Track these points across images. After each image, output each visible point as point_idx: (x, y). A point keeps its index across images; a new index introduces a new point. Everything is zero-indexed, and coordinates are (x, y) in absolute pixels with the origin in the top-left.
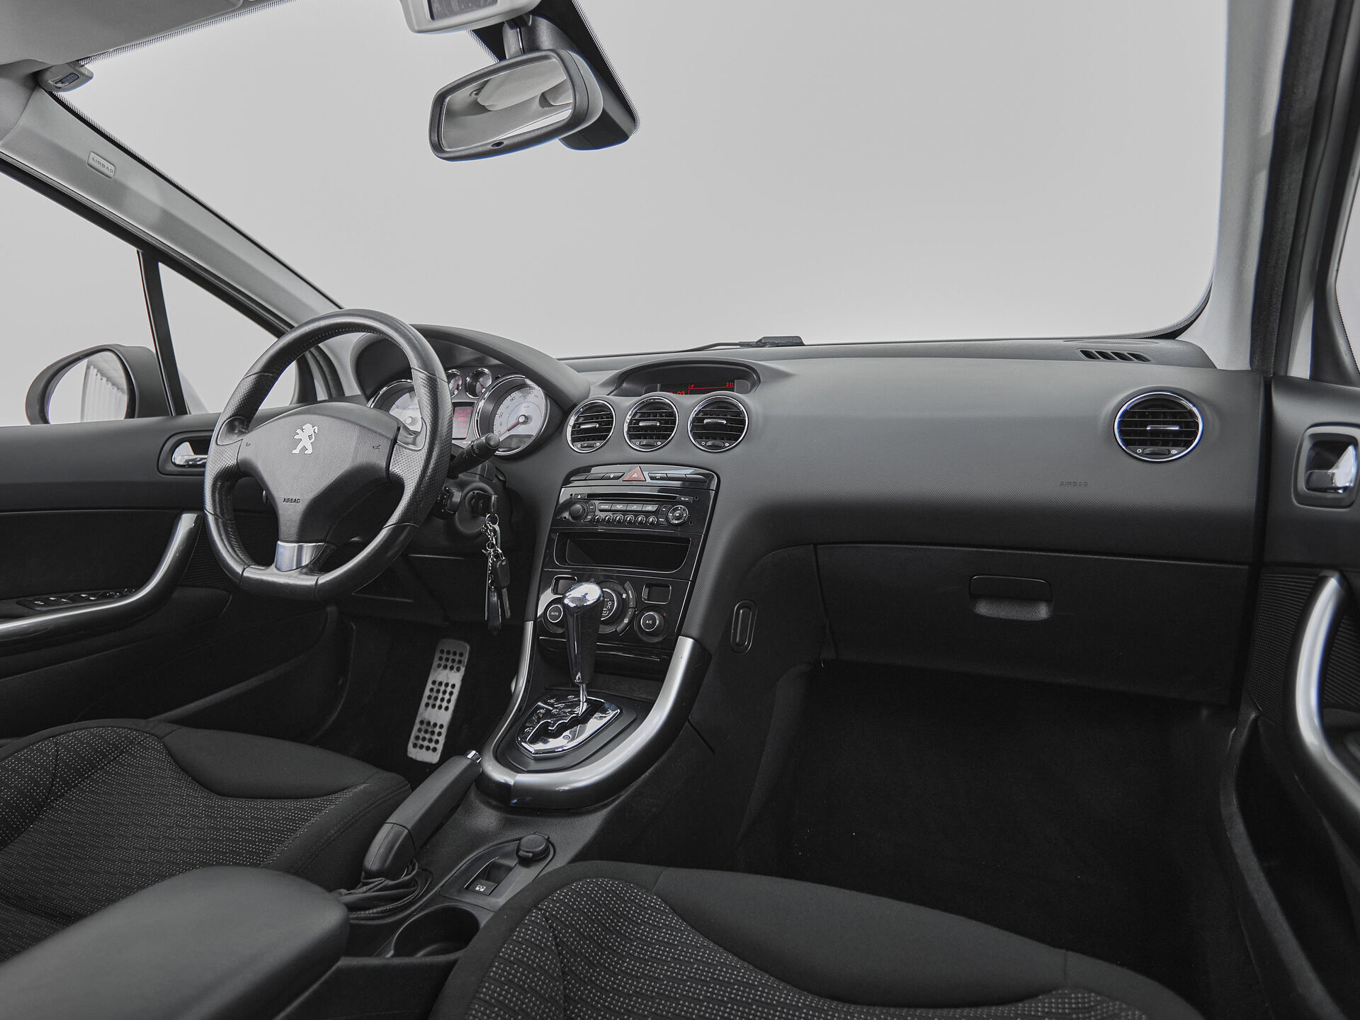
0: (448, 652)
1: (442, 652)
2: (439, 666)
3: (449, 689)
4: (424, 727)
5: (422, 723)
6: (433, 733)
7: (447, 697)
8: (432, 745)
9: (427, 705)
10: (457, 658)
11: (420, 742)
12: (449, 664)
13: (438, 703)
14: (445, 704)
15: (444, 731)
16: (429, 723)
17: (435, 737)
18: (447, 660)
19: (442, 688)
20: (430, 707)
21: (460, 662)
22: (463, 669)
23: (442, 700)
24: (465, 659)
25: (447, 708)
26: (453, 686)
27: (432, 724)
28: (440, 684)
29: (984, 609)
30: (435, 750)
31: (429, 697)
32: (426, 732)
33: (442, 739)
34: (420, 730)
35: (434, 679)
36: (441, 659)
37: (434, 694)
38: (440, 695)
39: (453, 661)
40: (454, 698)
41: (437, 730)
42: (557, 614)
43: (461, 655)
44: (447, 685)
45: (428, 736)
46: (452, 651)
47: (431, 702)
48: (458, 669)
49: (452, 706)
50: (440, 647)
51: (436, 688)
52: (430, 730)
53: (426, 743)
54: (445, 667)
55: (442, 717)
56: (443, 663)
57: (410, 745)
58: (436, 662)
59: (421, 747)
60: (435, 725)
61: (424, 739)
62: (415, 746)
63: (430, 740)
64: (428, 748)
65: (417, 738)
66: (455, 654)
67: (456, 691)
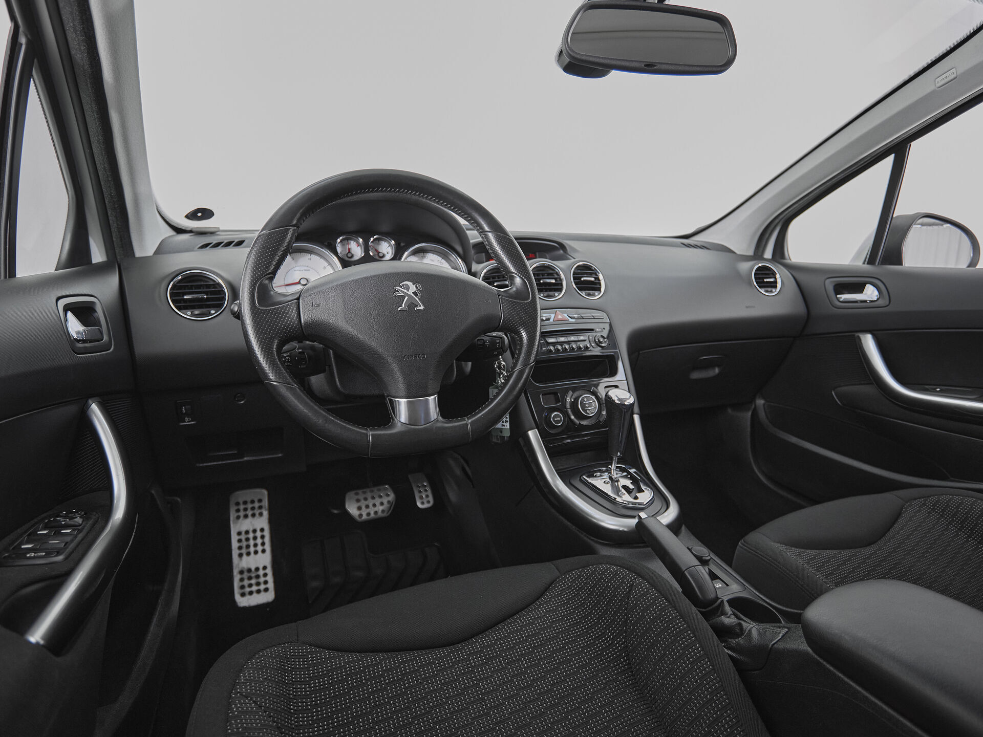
0: (245, 503)
1: (238, 504)
2: (238, 517)
3: (259, 534)
4: (246, 575)
5: (241, 572)
6: (258, 577)
7: (259, 541)
8: (262, 587)
9: (241, 555)
10: (257, 505)
11: (247, 590)
12: (250, 513)
13: (252, 549)
14: (260, 548)
15: (269, 571)
16: (249, 570)
17: (262, 580)
18: (246, 509)
19: (251, 535)
20: (245, 557)
21: (260, 507)
22: (266, 513)
23: (255, 545)
24: (265, 503)
25: (264, 551)
26: (262, 530)
27: (253, 569)
28: (247, 532)
30: (266, 590)
31: (240, 548)
32: (250, 578)
33: (270, 578)
34: (242, 580)
35: (237, 530)
36: (238, 511)
37: (244, 544)
38: (252, 542)
39: (253, 508)
40: (267, 540)
41: (261, 572)
42: (559, 419)
43: (260, 501)
44: (255, 531)
45: (253, 581)
46: (249, 500)
47: (244, 551)
48: (261, 514)
49: (268, 547)
50: (233, 501)
51: (243, 537)
52: (253, 575)
53: (254, 588)
54: (246, 516)
55: (262, 560)
56: (242, 514)
57: (238, 597)
58: (233, 515)
59: (251, 593)
60: (257, 569)
61: (250, 585)
62: (243, 595)
63: (258, 584)
64: (258, 591)
65: (242, 587)
66: (253, 502)
67: (267, 533)
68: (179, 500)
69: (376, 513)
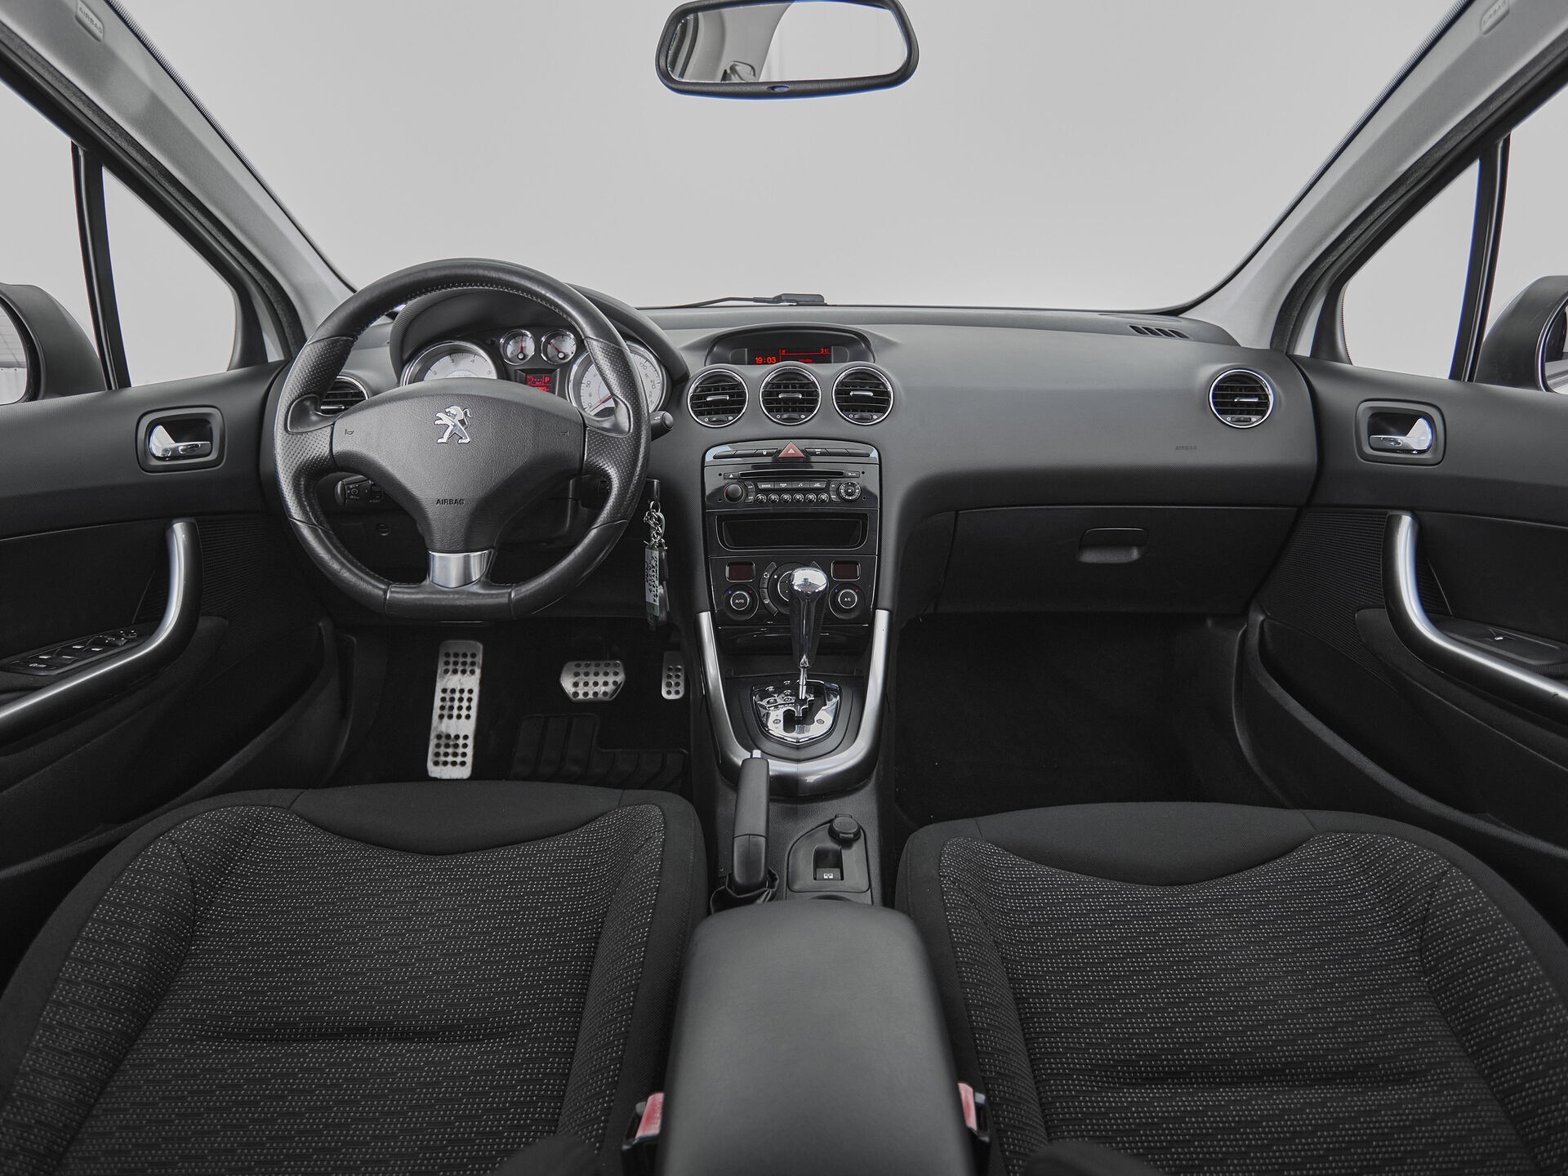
0: (456, 655)
1: (448, 655)
2: (446, 671)
3: (466, 695)
4: (443, 741)
5: (439, 737)
6: (456, 746)
7: (465, 704)
8: (459, 759)
9: (441, 717)
10: (469, 660)
11: (442, 759)
12: (460, 668)
13: (455, 712)
14: (464, 713)
15: (470, 742)
16: (448, 737)
17: (460, 750)
18: (456, 663)
19: (457, 695)
20: (446, 719)
21: (473, 664)
22: (478, 671)
23: (460, 708)
24: (479, 659)
25: (468, 717)
26: (471, 691)
27: (452, 736)
28: (453, 691)
29: (1090, 557)
30: (463, 764)
31: (442, 708)
32: (447, 746)
33: (469, 751)
34: (438, 746)
35: (442, 687)
36: (447, 663)
37: (448, 704)
38: (456, 704)
39: (464, 664)
40: (474, 704)
41: (461, 742)
42: (742, 601)
43: (474, 656)
44: (462, 691)
45: (450, 750)
46: (461, 653)
47: (446, 712)
48: (473, 672)
49: (473, 713)
50: (442, 651)
51: (448, 696)
52: (451, 743)
53: (450, 759)
54: (455, 672)
55: (465, 727)
56: (451, 667)
57: (430, 764)
58: (441, 668)
59: (445, 763)
60: (457, 737)
61: (446, 755)
62: (436, 763)
63: (455, 755)
64: (454, 764)
65: (437, 754)
66: (465, 655)
67: (475, 696)
68: (354, 639)
69: (595, 694)
